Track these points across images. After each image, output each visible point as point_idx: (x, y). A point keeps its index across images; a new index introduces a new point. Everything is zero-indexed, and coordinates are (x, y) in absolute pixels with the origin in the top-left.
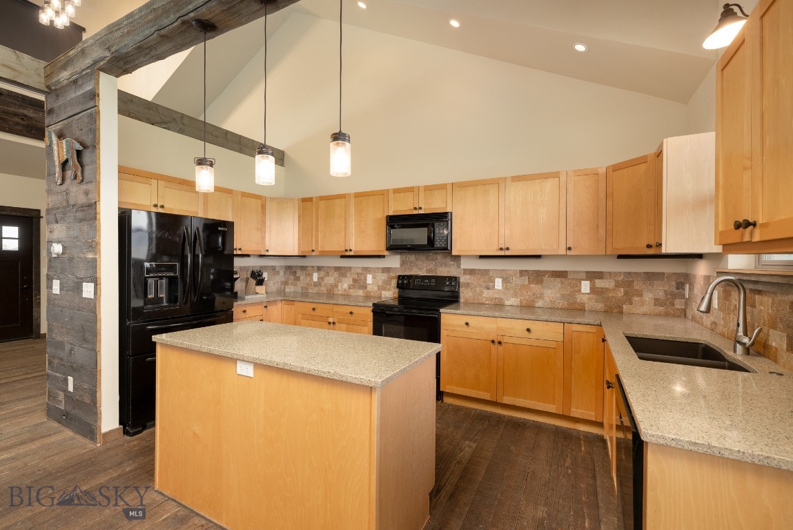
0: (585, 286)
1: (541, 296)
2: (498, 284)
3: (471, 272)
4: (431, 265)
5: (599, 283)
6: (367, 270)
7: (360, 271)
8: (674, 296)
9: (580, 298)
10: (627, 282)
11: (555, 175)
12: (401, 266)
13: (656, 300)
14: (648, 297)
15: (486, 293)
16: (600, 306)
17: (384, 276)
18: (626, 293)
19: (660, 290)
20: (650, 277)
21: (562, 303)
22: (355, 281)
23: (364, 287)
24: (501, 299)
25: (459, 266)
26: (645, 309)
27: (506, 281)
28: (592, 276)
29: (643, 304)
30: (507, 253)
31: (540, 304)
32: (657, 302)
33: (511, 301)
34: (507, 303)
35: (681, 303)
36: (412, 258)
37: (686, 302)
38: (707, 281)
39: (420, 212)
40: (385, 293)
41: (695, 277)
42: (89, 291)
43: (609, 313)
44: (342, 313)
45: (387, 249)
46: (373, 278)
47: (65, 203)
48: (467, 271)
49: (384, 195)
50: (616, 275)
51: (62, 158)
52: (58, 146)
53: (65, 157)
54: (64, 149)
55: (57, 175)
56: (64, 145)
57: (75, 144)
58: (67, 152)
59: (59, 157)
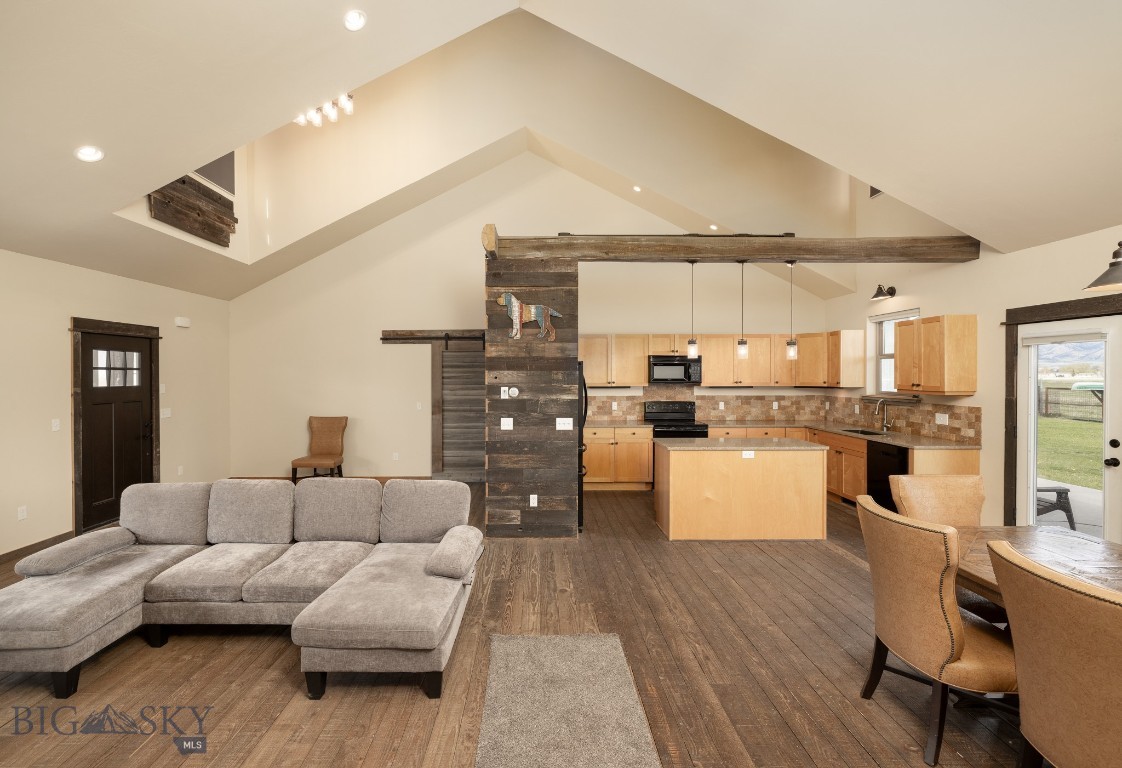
0: (775, 405)
1: (749, 413)
2: (722, 406)
3: (703, 398)
5: (783, 403)
6: (614, 398)
7: (605, 399)
8: (820, 409)
9: (772, 413)
10: (797, 403)
11: (768, 336)
12: (645, 394)
13: (812, 412)
14: (808, 410)
15: (713, 413)
16: (783, 417)
17: (629, 403)
18: (797, 408)
19: (814, 405)
20: (809, 398)
21: (763, 417)
22: (599, 408)
23: (610, 412)
24: (724, 417)
25: (693, 393)
26: (806, 417)
27: (726, 403)
28: (779, 399)
29: (805, 414)
30: (739, 385)
31: (749, 418)
32: (812, 413)
33: (730, 417)
34: (727, 419)
35: (822, 413)
36: (654, 388)
37: (827, 412)
38: (849, 400)
39: (676, 354)
40: (630, 418)
41: (836, 398)
42: (565, 424)
43: (788, 421)
44: (624, 434)
45: (649, 382)
46: (619, 405)
47: (523, 355)
48: (698, 398)
49: (645, 338)
50: (792, 397)
51: (526, 319)
52: (521, 308)
53: (533, 319)
54: (532, 312)
55: (515, 331)
56: (533, 309)
57: (551, 311)
58: (537, 315)
59: (521, 317)
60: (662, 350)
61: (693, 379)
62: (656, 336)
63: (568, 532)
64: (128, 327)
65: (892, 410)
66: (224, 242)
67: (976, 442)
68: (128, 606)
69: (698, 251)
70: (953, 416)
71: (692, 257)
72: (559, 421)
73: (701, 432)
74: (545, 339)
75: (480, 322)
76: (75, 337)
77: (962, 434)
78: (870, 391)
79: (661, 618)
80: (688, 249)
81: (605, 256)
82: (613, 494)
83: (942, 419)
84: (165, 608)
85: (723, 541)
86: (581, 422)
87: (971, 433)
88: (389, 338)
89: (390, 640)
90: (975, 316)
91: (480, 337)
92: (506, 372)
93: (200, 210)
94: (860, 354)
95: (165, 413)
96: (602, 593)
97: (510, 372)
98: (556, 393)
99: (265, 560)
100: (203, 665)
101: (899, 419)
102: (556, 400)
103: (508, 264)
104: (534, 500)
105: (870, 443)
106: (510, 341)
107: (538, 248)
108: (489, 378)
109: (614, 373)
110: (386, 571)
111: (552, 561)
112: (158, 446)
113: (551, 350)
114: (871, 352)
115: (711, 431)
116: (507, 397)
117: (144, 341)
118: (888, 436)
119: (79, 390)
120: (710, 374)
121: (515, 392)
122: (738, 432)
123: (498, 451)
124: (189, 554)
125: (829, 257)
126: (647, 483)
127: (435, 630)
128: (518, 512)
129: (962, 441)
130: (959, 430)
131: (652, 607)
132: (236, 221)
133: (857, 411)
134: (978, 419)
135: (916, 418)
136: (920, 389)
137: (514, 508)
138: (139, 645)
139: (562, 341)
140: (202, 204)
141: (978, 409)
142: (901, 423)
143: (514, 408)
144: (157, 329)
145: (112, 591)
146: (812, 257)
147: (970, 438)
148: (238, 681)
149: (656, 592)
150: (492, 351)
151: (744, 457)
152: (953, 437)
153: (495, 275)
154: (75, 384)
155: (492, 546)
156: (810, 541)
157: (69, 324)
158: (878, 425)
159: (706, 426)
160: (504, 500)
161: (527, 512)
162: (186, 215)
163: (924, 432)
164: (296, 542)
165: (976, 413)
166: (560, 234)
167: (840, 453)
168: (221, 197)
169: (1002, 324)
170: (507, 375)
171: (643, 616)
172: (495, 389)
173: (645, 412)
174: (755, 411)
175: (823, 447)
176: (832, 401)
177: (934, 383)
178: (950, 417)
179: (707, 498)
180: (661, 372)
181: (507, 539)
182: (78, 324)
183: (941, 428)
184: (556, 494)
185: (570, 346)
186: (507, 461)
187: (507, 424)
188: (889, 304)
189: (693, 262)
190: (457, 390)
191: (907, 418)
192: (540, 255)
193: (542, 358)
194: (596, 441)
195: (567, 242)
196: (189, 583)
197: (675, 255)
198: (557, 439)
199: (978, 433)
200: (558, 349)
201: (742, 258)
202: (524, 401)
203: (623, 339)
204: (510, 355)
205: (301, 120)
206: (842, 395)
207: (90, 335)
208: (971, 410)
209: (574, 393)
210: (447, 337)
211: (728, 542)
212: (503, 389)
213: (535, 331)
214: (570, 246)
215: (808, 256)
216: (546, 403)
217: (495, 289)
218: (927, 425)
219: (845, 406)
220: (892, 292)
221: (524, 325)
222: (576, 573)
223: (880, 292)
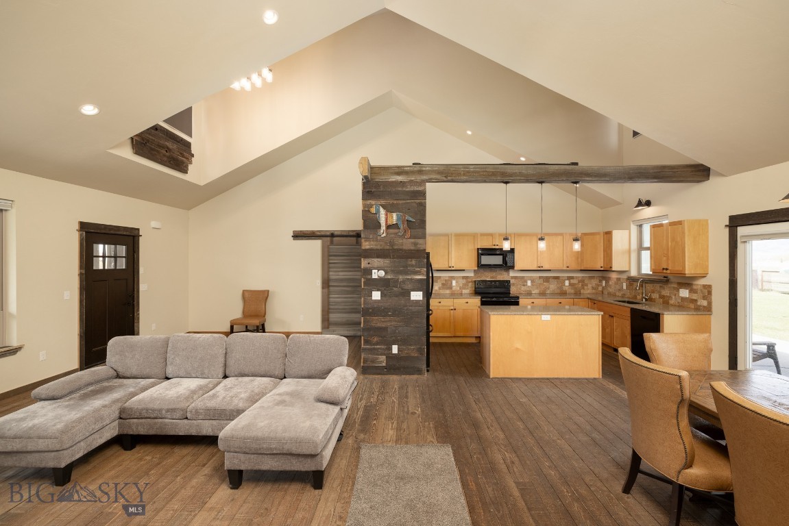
0: (567, 283)
1: (549, 288)
2: (529, 283)
3: (515, 278)
4: (494, 274)
5: (572, 281)
6: (453, 278)
7: (447, 279)
8: (598, 285)
9: (564, 288)
10: (582, 281)
11: (561, 234)
12: (475, 275)
14: (590, 286)
15: (523, 288)
16: (573, 291)
17: (464, 281)
18: (582, 285)
21: (559, 291)
22: (443, 284)
23: (451, 288)
24: (530, 291)
25: (508, 275)
26: (589, 291)
27: (532, 282)
28: (569, 278)
29: (588, 289)
30: (542, 269)
31: (548, 292)
32: (593, 288)
33: (535, 291)
34: (533, 292)
35: (600, 288)
36: (482, 270)
37: (603, 288)
38: (618, 279)
39: (497, 247)
40: (465, 291)
41: (609, 278)
42: (417, 296)
43: (576, 294)
44: (460, 303)
45: (478, 267)
46: (457, 282)
47: (388, 247)
48: (512, 277)
49: (474, 236)
50: (579, 277)
51: (390, 223)
52: (386, 215)
53: (395, 223)
54: (394, 218)
55: (382, 231)
56: (395, 215)
57: (408, 217)
58: (397, 220)
59: (386, 221)
60: (487, 244)
61: (509, 264)
62: (482, 235)
63: (419, 372)
64: (118, 228)
65: (649, 287)
66: (184, 170)
67: (708, 309)
68: (108, 422)
69: (511, 175)
70: (692, 291)
71: (506, 179)
72: (413, 293)
73: (514, 302)
74: (403, 237)
75: (358, 225)
76: (81, 235)
77: (699, 303)
78: (634, 273)
79: (481, 434)
80: (503, 174)
81: (445, 179)
82: (453, 344)
83: (684, 293)
84: (133, 423)
85: (528, 379)
86: (428, 295)
87: (705, 303)
88: (298, 236)
89: (287, 448)
90: (707, 220)
91: (358, 235)
92: (376, 260)
93: (168, 148)
94: (627, 247)
95: (143, 287)
96: (441, 415)
97: (379, 260)
98: (410, 274)
99: (204, 390)
100: (159, 464)
101: (653, 292)
102: (411, 279)
103: (378, 184)
104: (395, 349)
105: (633, 310)
106: (379, 238)
107: (399, 174)
108: (364, 263)
109: (453, 260)
110: (287, 398)
111: (407, 392)
112: (138, 310)
113: (407, 244)
114: (634, 246)
115: (521, 301)
116: (377, 277)
117: (128, 238)
118: (646, 305)
119: (83, 272)
120: (521, 261)
121: (382, 273)
122: (540, 302)
123: (370, 314)
124: (153, 385)
125: (603, 179)
126: (476, 337)
127: (318, 441)
128: (384, 357)
129: (698, 309)
130: (696, 301)
131: (475, 425)
132: (193, 156)
133: (625, 287)
134: (710, 293)
135: (666, 292)
136: (668, 272)
137: (381, 355)
138: (116, 449)
139: (415, 237)
140: (169, 144)
141: (710, 286)
142: (655, 296)
143: (382, 284)
144: (138, 230)
145: (97, 411)
146: (590, 179)
147: (704, 307)
148: (182, 475)
149: (479, 415)
150: (366, 245)
151: (543, 319)
152: (692, 306)
153: (368, 192)
154: (81, 268)
155: (366, 381)
156: (591, 379)
157: (77, 227)
158: (639, 297)
159: (518, 298)
160: (374, 349)
161: (390, 357)
162: (158, 151)
163: (672, 302)
164: (227, 377)
165: (708, 289)
166: (414, 164)
167: (612, 316)
168: (182, 140)
169: (726, 226)
170: (376, 262)
171: (469, 431)
172: (369, 271)
173: (475, 288)
174: (553, 286)
175: (599, 313)
176: (607, 279)
177: (678, 268)
178: (690, 292)
179: (517, 349)
180: (486, 260)
181: (377, 376)
182: (84, 226)
183: (683, 299)
184: (411, 345)
185: (420, 241)
186: (377, 322)
187: (376, 295)
188: (647, 212)
189: (506, 183)
190: (339, 272)
191: (660, 292)
192: (400, 178)
193: (401, 250)
194: (441, 308)
195: (418, 169)
196: (151, 406)
197: (493, 178)
198: (411, 306)
199: (710, 303)
200: (412, 243)
201: (541, 180)
202: (389, 280)
203: (459, 236)
204: (379, 247)
205: (236, 86)
206: (614, 276)
207: (92, 234)
208: (704, 286)
209: (423, 274)
210: (332, 235)
211: (532, 379)
212: (374, 271)
213: (396, 231)
214: (420, 172)
215: (588, 179)
216: (404, 282)
217: (369, 202)
218: (673, 297)
219: (616, 284)
220: (648, 204)
221: (388, 227)
222: (424, 401)
223: (640, 204)
